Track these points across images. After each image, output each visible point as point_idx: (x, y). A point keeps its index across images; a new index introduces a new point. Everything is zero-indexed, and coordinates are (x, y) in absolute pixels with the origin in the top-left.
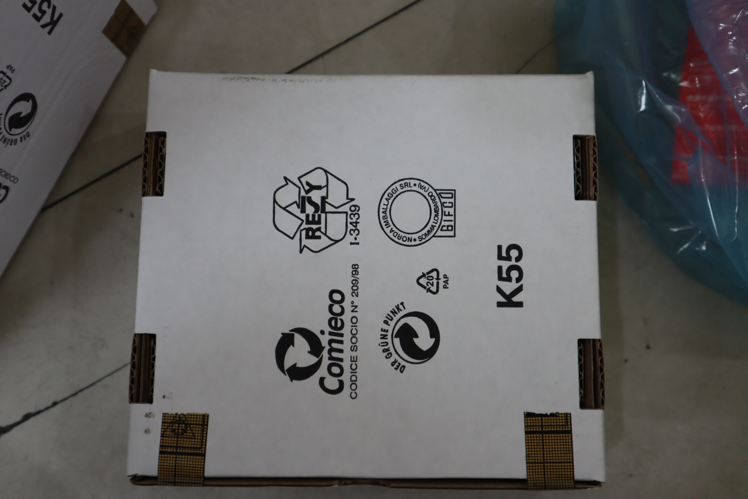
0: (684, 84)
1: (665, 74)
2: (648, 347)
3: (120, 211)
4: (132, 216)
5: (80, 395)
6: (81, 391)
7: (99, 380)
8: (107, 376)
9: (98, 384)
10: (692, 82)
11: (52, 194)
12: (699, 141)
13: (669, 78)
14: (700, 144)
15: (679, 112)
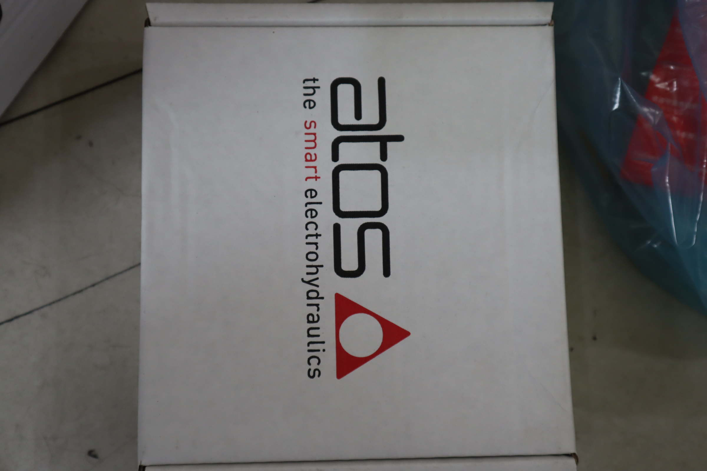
0: (660, 86)
1: (644, 74)
2: (595, 338)
3: (79, 138)
4: (91, 144)
5: (15, 322)
6: (17, 317)
7: (38, 309)
8: (46, 306)
9: (36, 313)
10: (671, 85)
11: (8, 110)
12: (669, 145)
13: (647, 78)
14: (669, 149)
15: (653, 114)
